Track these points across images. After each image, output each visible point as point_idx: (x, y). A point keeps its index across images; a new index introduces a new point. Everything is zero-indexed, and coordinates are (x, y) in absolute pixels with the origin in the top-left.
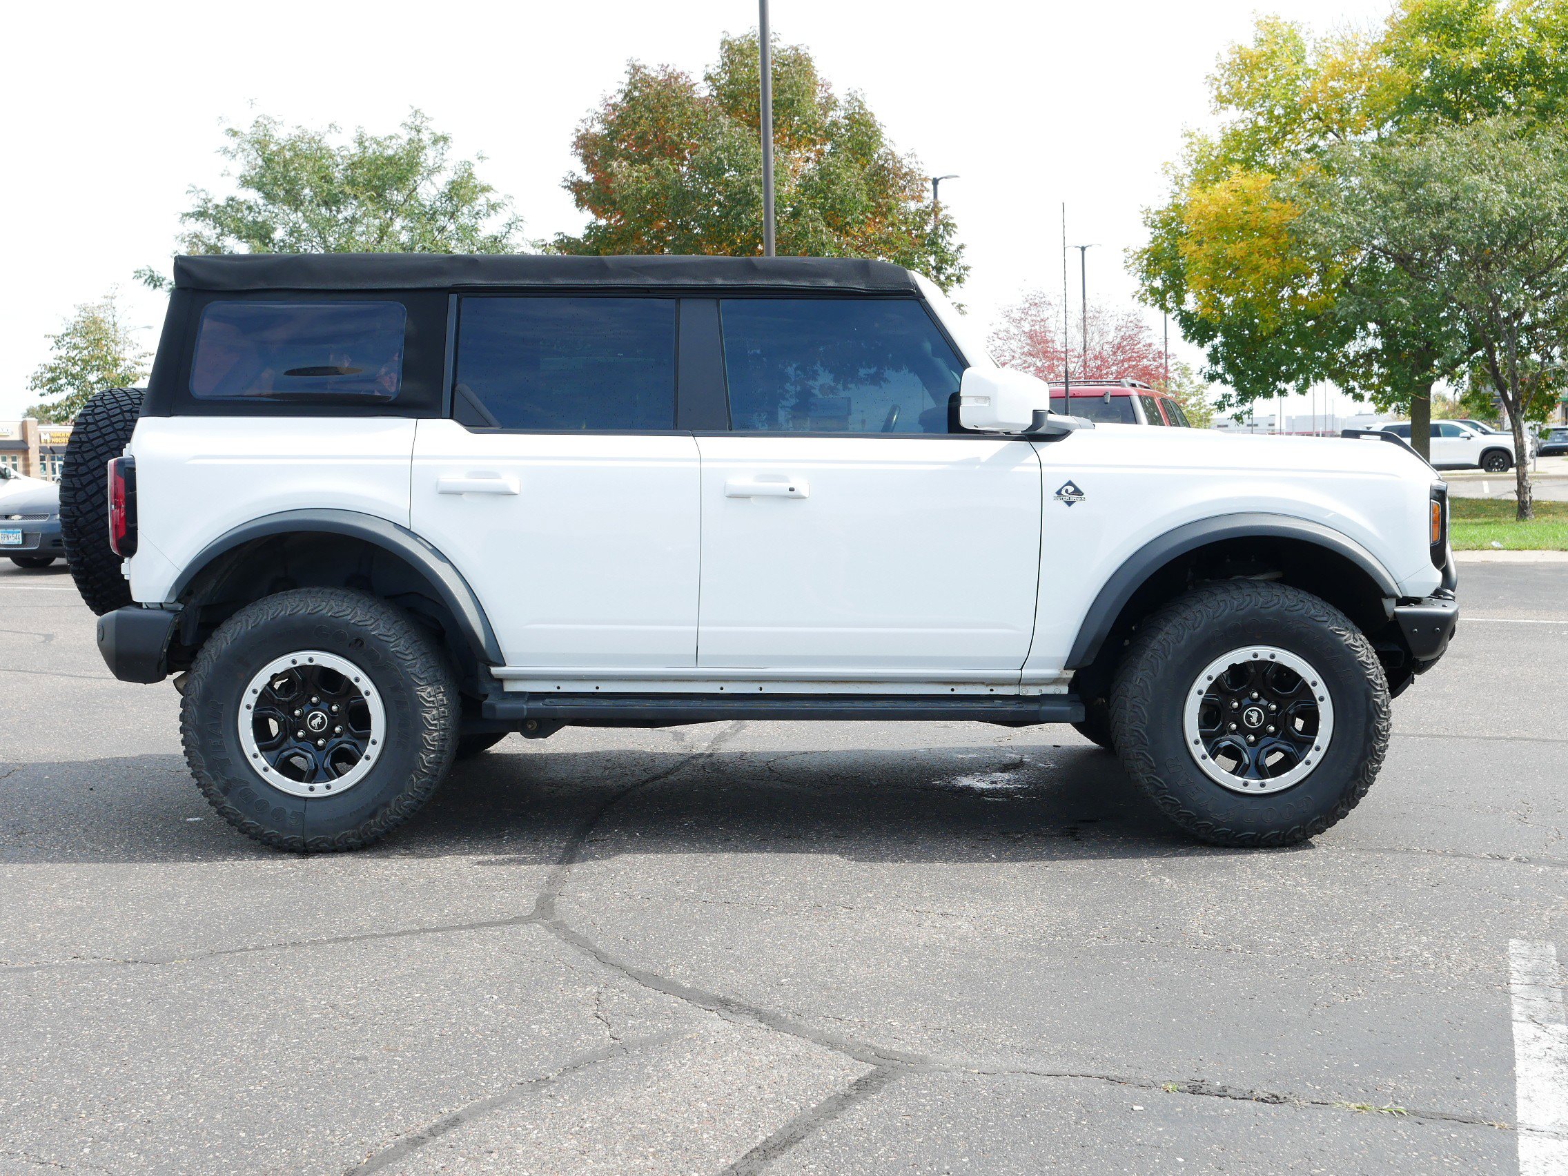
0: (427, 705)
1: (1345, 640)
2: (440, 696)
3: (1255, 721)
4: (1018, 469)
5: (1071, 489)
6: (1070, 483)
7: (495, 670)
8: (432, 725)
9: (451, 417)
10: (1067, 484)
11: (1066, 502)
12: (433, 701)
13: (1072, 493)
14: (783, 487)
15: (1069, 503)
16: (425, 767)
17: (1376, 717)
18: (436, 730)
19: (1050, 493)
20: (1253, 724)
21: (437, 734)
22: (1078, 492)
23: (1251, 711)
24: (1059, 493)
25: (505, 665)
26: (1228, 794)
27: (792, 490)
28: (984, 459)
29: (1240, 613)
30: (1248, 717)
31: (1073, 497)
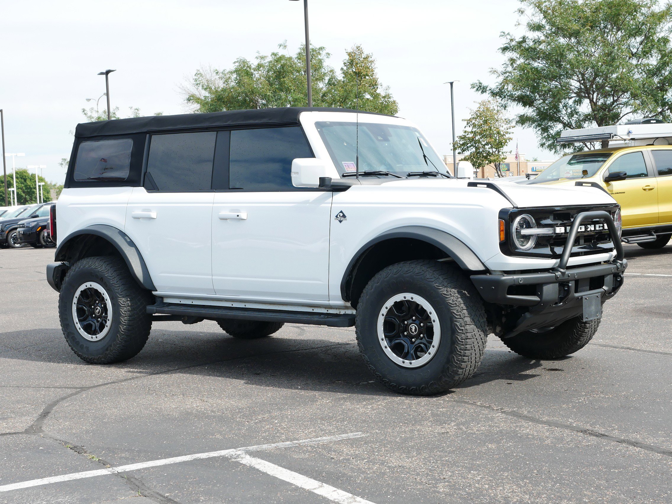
0: (122, 306)
1: (441, 291)
2: (129, 302)
3: (414, 331)
4: (323, 205)
5: (341, 214)
6: (341, 212)
7: (154, 293)
8: (124, 314)
9: (143, 186)
10: (340, 212)
11: (339, 221)
12: (124, 304)
13: (342, 216)
14: (235, 214)
15: (340, 221)
16: (122, 331)
17: (456, 331)
18: (126, 316)
19: (333, 217)
20: (413, 333)
21: (126, 318)
22: (344, 216)
23: (412, 326)
24: (337, 216)
25: (157, 291)
26: (396, 367)
27: (238, 216)
28: (311, 200)
29: (395, 276)
30: (411, 329)
31: (342, 219)
